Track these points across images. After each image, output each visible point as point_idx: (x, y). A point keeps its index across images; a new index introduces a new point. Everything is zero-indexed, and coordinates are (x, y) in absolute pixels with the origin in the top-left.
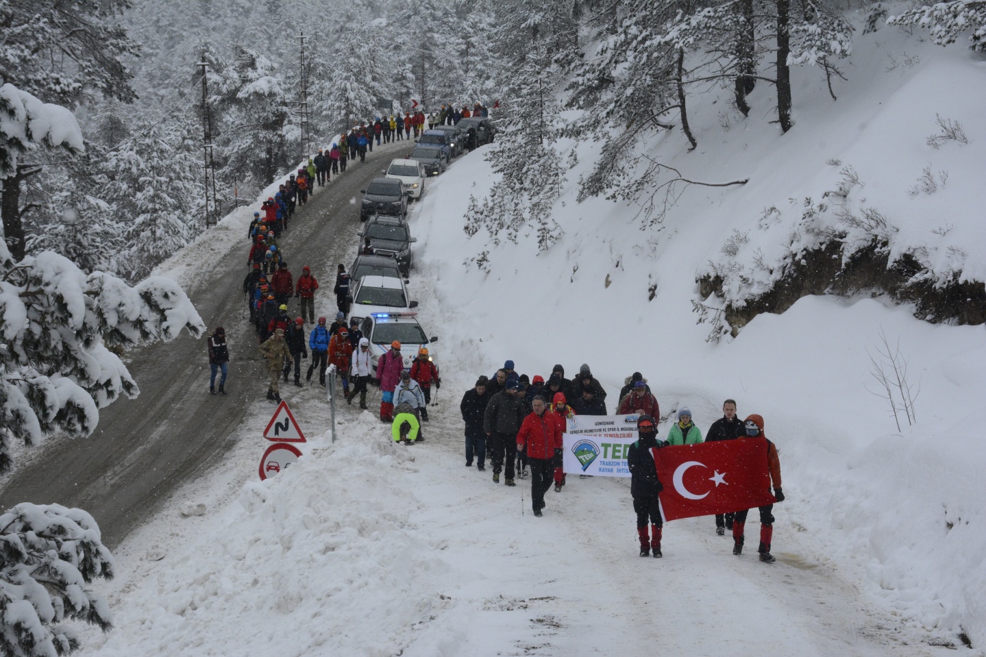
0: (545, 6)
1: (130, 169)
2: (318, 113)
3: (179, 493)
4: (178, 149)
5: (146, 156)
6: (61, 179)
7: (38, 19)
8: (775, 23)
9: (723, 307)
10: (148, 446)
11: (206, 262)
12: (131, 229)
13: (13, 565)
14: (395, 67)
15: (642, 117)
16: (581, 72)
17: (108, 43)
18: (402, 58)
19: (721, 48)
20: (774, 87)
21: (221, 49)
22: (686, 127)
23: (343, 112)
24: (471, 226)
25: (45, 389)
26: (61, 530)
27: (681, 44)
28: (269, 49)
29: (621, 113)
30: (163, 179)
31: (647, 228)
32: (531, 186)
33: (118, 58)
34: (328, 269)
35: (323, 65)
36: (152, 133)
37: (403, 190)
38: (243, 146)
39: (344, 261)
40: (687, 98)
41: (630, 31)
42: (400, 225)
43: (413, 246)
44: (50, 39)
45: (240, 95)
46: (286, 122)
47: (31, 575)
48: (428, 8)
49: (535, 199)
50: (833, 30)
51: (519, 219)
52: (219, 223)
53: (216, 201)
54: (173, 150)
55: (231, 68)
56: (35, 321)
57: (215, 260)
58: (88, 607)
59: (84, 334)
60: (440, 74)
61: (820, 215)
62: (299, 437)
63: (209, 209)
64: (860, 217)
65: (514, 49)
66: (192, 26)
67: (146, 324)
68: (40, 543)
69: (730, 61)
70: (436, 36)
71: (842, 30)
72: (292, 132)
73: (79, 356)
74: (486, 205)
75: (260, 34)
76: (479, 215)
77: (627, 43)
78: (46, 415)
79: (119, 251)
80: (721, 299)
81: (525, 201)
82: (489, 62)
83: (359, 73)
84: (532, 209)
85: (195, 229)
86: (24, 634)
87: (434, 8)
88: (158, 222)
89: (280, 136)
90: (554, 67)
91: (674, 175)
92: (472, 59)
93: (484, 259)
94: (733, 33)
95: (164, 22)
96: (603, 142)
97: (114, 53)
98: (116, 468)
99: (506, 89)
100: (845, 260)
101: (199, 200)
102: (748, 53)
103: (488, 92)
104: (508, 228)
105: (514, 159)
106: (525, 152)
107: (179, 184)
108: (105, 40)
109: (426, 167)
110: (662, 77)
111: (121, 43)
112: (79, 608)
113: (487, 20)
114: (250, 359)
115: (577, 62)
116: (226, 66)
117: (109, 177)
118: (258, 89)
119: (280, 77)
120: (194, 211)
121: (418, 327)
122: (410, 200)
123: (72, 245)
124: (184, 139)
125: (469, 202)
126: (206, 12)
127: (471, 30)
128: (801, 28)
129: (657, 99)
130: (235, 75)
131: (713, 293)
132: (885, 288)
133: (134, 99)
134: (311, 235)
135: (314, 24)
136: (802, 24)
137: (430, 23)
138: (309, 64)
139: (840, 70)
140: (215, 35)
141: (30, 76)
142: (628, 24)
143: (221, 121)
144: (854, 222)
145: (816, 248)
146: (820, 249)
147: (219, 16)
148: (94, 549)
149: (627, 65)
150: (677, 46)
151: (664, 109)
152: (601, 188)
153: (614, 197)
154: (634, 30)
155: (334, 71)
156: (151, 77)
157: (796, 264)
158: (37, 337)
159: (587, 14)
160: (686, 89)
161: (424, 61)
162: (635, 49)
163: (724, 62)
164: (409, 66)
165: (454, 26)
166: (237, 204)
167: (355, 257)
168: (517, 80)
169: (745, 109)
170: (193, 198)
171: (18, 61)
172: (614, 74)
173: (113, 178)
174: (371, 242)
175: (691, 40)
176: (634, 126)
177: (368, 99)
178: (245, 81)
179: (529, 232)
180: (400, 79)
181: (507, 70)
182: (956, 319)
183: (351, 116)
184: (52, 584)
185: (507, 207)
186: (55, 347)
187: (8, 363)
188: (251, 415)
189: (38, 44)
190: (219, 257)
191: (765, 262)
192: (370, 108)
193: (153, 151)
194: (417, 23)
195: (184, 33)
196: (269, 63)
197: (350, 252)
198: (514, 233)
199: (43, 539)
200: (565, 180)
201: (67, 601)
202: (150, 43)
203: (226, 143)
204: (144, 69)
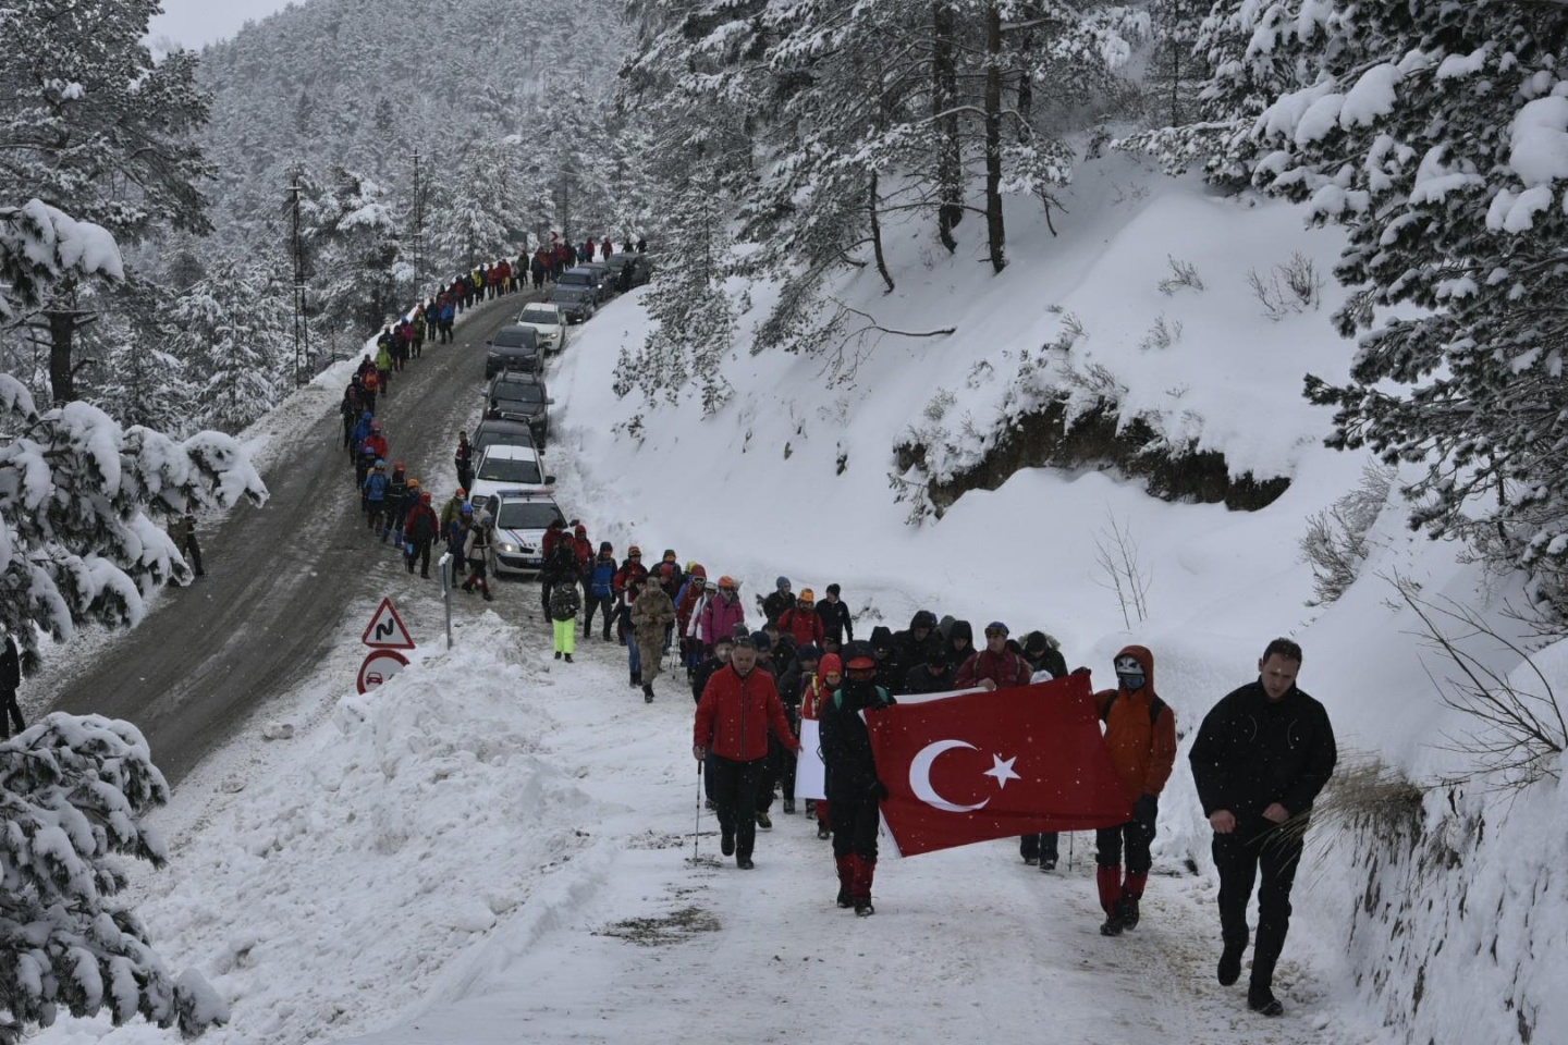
0: (712, 120)
1: (205, 316)
2: (436, 248)
3: (262, 710)
4: (264, 293)
5: (224, 302)
6: (123, 332)
7: (98, 138)
8: (984, 144)
9: (926, 482)
10: (224, 654)
11: (295, 429)
12: (205, 390)
13: (46, 787)
14: (532, 193)
15: (828, 252)
16: (754, 197)
17: (180, 164)
18: (540, 181)
19: (922, 171)
20: (985, 220)
21: (319, 173)
22: (882, 267)
23: (466, 246)
24: (621, 385)
25: (78, 572)
26: (101, 745)
27: (873, 165)
28: (377, 172)
29: (804, 246)
30: (244, 328)
31: (835, 385)
32: (694, 335)
33: (191, 182)
34: (445, 437)
35: (442, 189)
36: (232, 273)
37: (539, 341)
38: (343, 288)
39: (466, 427)
40: (882, 230)
41: (812, 149)
42: (535, 384)
43: (550, 409)
44: (111, 161)
45: (340, 226)
46: (396, 259)
47: (67, 798)
48: (571, 123)
49: (700, 351)
50: (1051, 154)
51: (680, 376)
52: (312, 382)
53: (308, 355)
54: (257, 294)
55: (330, 194)
56: (61, 486)
57: (307, 426)
58: (136, 838)
59: (122, 504)
60: (586, 202)
61: (1039, 372)
62: (405, 642)
63: (300, 364)
64: (1085, 374)
65: (674, 170)
66: (285, 146)
67: (196, 490)
68: (77, 760)
69: (930, 187)
70: (581, 155)
71: (1061, 154)
72: (403, 272)
73: (115, 530)
74: (640, 358)
75: (367, 155)
76: (631, 372)
77: (809, 163)
78: (79, 604)
79: (191, 418)
80: (924, 473)
81: (688, 354)
82: (647, 187)
83: (487, 198)
84: (697, 364)
85: (283, 389)
86: (56, 867)
87: (579, 123)
88: (238, 381)
89: (389, 276)
90: (723, 193)
91: (868, 322)
92: (625, 183)
93: (637, 425)
94: (935, 154)
95: (252, 142)
96: (782, 282)
97: (186, 177)
98: (185, 681)
99: (666, 219)
100: (1068, 425)
101: (288, 354)
102: (953, 178)
103: (645, 223)
104: (667, 386)
105: (675, 302)
106: (688, 294)
107: (265, 335)
108: (176, 161)
109: (567, 313)
110: (852, 205)
111: (196, 164)
112: (125, 839)
113: (644, 138)
114: (347, 547)
115: (750, 185)
116: (324, 191)
117: (179, 326)
118: (362, 219)
119: (390, 205)
120: (281, 367)
121: (556, 508)
122: (548, 353)
123: (133, 409)
124: (271, 280)
125: (619, 355)
126: (303, 129)
127: (625, 149)
128: (1014, 150)
129: (846, 231)
130: (334, 203)
131: (914, 466)
132: (1114, 460)
133: (210, 231)
134: (426, 396)
135: (433, 141)
136: (1014, 146)
137: (575, 140)
138: (425, 190)
139: (1060, 201)
140: (312, 155)
141: (87, 206)
142: (810, 140)
143: (316, 257)
144: (1077, 379)
145: (1035, 411)
146: (1040, 412)
147: (318, 133)
148: (141, 769)
149: (810, 189)
150: (869, 168)
151: (855, 243)
152: (779, 338)
153: (794, 348)
154: (817, 148)
155: (455, 197)
156: (234, 207)
157: (1012, 429)
158: (64, 507)
159: (763, 129)
160: (881, 219)
161: (566, 185)
162: (819, 170)
163: (925, 187)
164: (548, 191)
165: (604, 144)
166: (334, 358)
167: (478, 422)
168: (680, 207)
169: (950, 244)
170: (281, 352)
171: (72, 188)
172: (795, 200)
173: (184, 329)
174: (499, 402)
175: (885, 161)
176: (819, 263)
177: (497, 231)
178: (347, 209)
179: (692, 391)
180: (538, 206)
181: (667, 196)
182: (1194, 495)
183: (476, 252)
184: (93, 810)
185: (666, 360)
186: (86, 519)
187: (31, 539)
188: (350, 616)
189: (97, 167)
190: (310, 424)
191: (974, 428)
192: (499, 241)
193: (233, 294)
194: (558, 140)
195: (276, 155)
196: (376, 188)
197: (472, 416)
198: (674, 393)
199: (81, 757)
200: (737, 328)
201: (110, 830)
202: (234, 165)
203: (323, 285)
204: (226, 197)
